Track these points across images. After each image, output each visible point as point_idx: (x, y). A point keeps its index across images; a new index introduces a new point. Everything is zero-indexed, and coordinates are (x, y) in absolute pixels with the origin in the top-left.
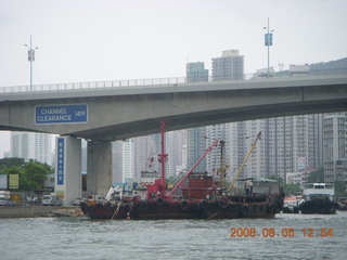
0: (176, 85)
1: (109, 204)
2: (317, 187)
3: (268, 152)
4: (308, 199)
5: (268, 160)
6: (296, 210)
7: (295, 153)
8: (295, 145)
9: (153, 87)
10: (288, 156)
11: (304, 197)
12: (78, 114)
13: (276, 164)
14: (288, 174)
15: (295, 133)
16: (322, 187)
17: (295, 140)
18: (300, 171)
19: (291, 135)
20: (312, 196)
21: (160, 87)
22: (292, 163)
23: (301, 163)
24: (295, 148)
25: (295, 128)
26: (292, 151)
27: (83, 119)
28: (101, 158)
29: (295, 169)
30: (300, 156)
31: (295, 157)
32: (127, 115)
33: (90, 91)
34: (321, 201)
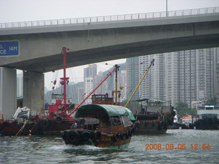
0: (89, 23)
1: (15, 122)
2: (207, 109)
3: (179, 87)
4: (201, 118)
5: (179, 92)
6: (191, 127)
7: (197, 88)
8: (197, 82)
9: (71, 25)
10: (193, 90)
11: (198, 116)
12: (12, 49)
13: (185, 95)
14: (193, 102)
15: (197, 74)
16: (211, 108)
17: (197, 79)
18: (201, 100)
19: (195, 76)
20: (204, 116)
21: (77, 25)
22: (196, 95)
23: (201, 94)
24: (198, 85)
25: (197, 71)
26: (195, 87)
27: (16, 53)
28: (34, 86)
29: (197, 98)
30: (201, 89)
31: (197, 90)
32: (51, 49)
33: (20, 29)
34: (210, 119)
